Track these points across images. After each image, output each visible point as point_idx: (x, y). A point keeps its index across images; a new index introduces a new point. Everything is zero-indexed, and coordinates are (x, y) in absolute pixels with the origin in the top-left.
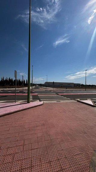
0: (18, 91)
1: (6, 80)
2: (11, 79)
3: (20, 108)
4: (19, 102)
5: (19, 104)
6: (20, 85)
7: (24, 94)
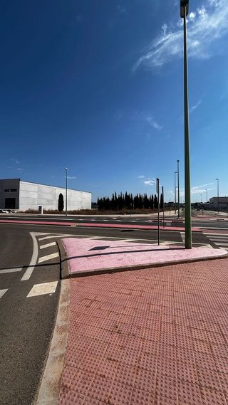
0: (150, 221)
1: (120, 198)
2: (128, 194)
3: (175, 256)
4: (164, 245)
5: (168, 247)
6: (147, 207)
7: (166, 228)
